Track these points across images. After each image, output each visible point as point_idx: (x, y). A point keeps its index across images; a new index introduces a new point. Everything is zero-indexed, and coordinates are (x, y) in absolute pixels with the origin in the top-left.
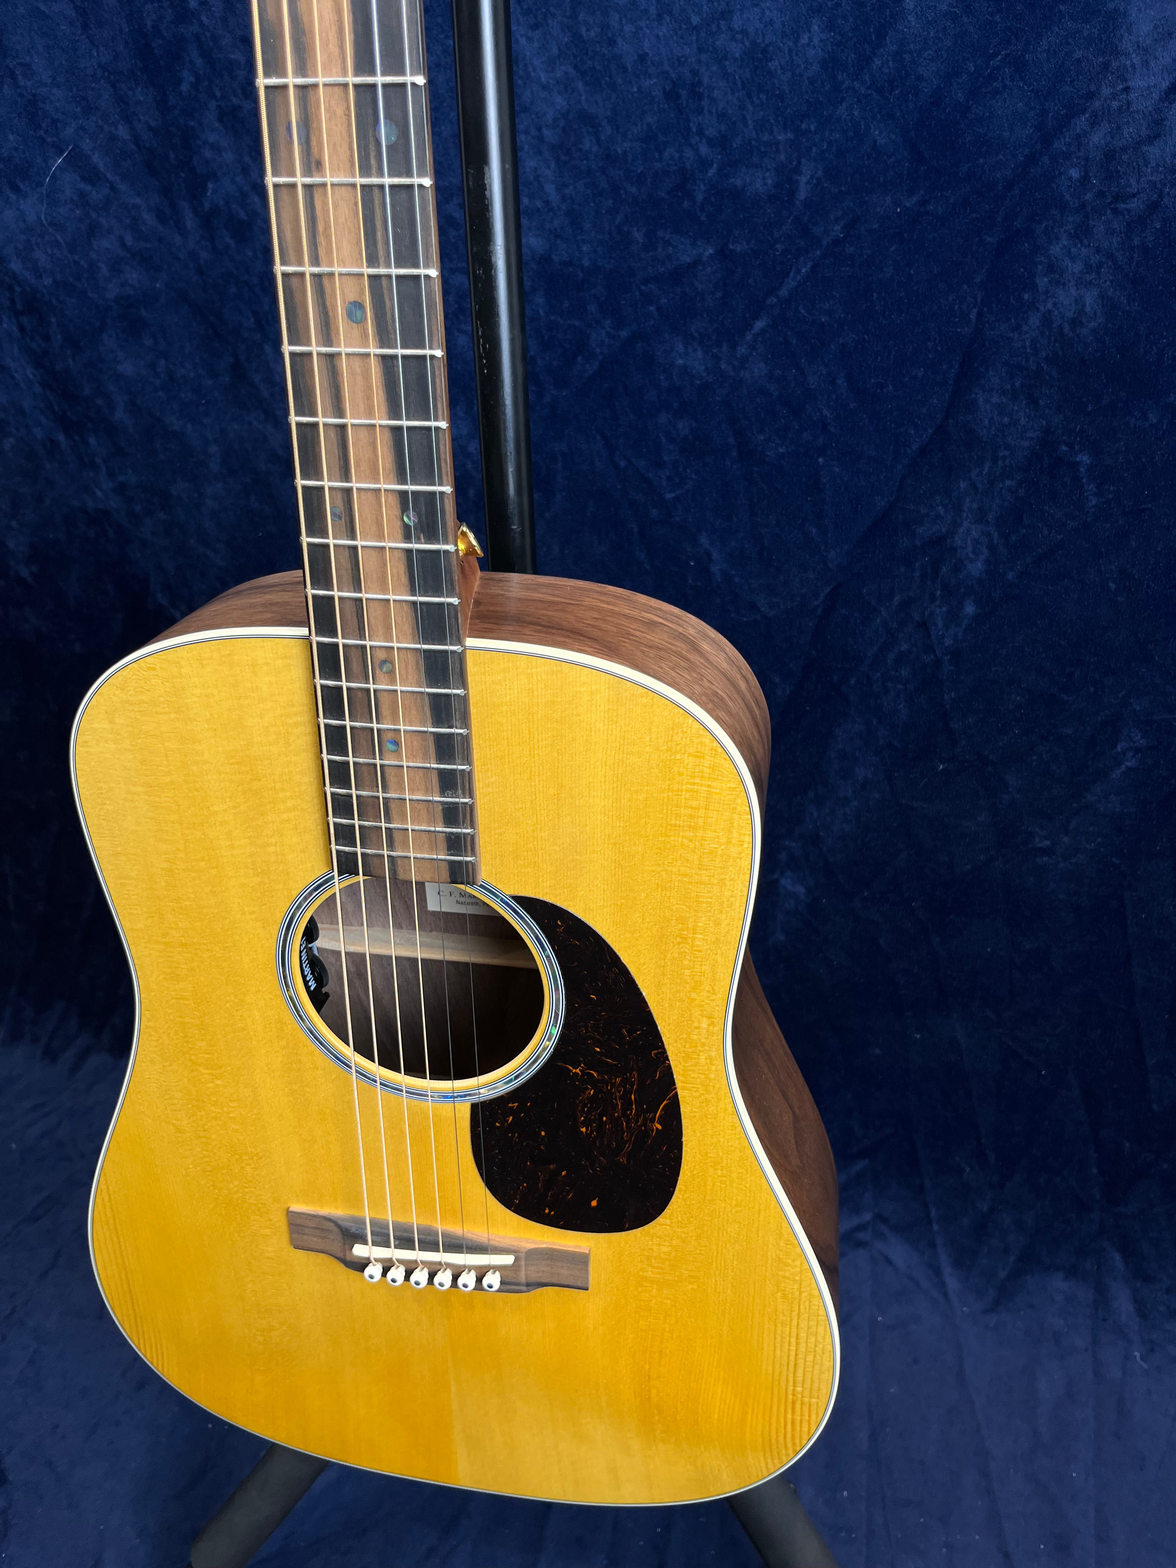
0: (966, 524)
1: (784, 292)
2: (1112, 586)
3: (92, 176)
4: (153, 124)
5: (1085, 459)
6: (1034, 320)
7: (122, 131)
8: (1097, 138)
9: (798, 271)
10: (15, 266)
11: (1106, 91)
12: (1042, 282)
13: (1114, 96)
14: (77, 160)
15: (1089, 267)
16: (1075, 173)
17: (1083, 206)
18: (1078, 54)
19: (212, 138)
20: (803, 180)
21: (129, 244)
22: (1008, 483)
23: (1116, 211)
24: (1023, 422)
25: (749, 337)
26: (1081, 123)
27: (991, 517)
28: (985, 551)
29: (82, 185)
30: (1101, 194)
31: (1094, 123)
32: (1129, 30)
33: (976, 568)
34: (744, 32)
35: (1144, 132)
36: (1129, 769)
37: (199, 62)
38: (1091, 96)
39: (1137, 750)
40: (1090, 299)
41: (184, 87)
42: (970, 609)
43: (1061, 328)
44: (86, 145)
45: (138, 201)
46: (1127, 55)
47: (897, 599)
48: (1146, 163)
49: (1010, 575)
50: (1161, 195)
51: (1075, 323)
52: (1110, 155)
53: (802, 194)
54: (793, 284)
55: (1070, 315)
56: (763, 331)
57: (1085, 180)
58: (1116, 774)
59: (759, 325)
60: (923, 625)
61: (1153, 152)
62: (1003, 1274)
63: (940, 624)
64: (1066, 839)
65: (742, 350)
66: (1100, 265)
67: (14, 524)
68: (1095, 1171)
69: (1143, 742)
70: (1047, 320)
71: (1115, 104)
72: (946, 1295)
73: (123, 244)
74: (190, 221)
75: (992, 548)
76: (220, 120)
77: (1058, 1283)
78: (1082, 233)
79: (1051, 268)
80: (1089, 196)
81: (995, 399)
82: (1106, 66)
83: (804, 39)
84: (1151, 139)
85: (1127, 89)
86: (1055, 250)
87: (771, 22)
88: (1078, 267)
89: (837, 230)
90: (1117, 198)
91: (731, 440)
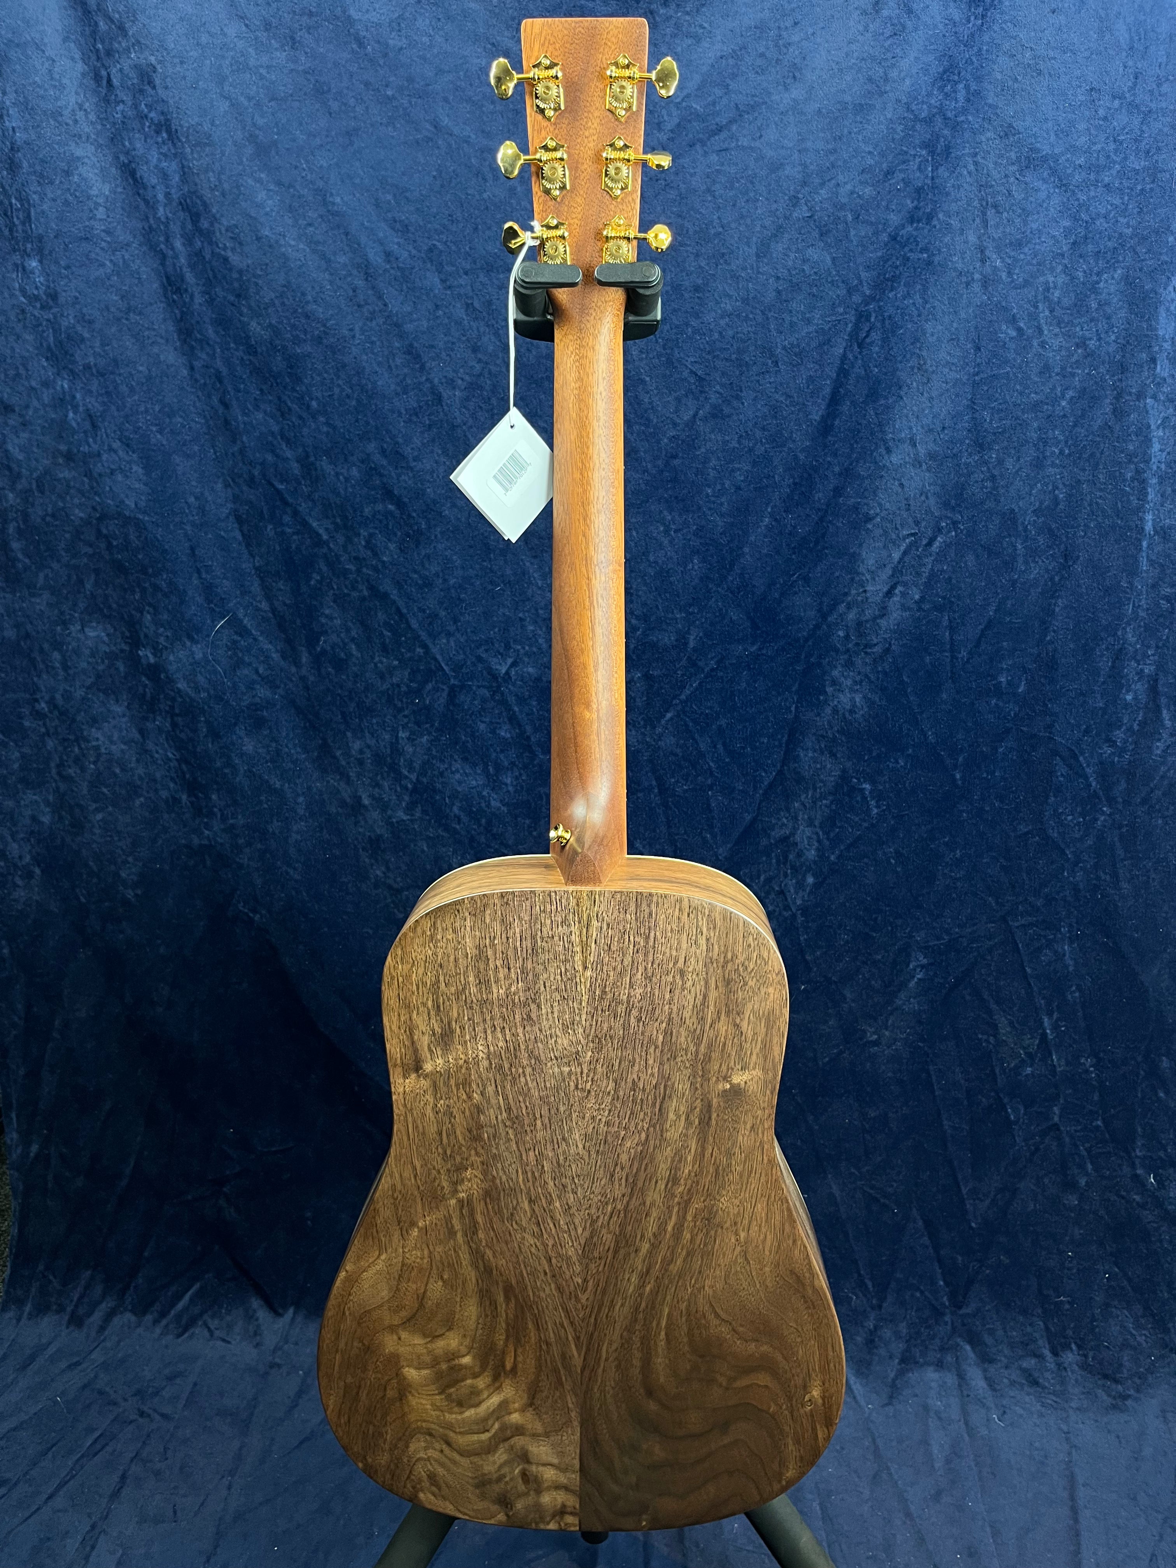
0: (801, 827)
1: (683, 697)
2: (893, 861)
3: (243, 632)
4: (288, 602)
5: (867, 786)
6: (828, 710)
7: (264, 605)
8: (851, 616)
9: (691, 685)
10: (182, 685)
11: (853, 592)
12: (829, 690)
13: (859, 594)
14: (235, 623)
15: (855, 683)
16: (841, 633)
17: (848, 650)
18: (837, 574)
19: (327, 612)
20: (692, 637)
21: (261, 672)
22: (824, 802)
23: (866, 653)
24: (829, 766)
25: (663, 722)
26: (842, 608)
27: (817, 823)
28: (816, 844)
29: (236, 637)
30: (857, 644)
31: (849, 607)
32: (863, 562)
33: (812, 854)
34: (656, 562)
35: (877, 613)
36: (919, 979)
37: (325, 569)
38: (846, 594)
39: (923, 967)
40: (858, 698)
41: (312, 583)
42: (810, 880)
43: (844, 714)
44: (241, 613)
45: (270, 646)
46: (863, 574)
47: (762, 878)
48: (880, 628)
49: (832, 858)
50: (890, 644)
51: (851, 712)
52: (859, 624)
53: (692, 644)
54: (688, 692)
55: (848, 707)
56: (672, 719)
57: (847, 637)
58: (912, 984)
59: (669, 715)
60: (782, 892)
61: (883, 622)
62: (892, 1375)
63: (792, 891)
64: (887, 1033)
65: (659, 730)
66: (861, 681)
67: (130, 859)
68: (942, 1283)
69: (925, 961)
70: (835, 711)
71: (860, 598)
72: (854, 1398)
73: (257, 672)
74: (305, 658)
75: (819, 841)
76: (335, 601)
77: (931, 1375)
78: (849, 664)
79: (834, 683)
80: (850, 645)
81: (810, 755)
82: (852, 579)
83: (690, 566)
84: (882, 616)
85: (865, 591)
86: (835, 673)
87: (671, 558)
88: (849, 682)
89: (713, 664)
90: (866, 646)
91: (654, 783)
